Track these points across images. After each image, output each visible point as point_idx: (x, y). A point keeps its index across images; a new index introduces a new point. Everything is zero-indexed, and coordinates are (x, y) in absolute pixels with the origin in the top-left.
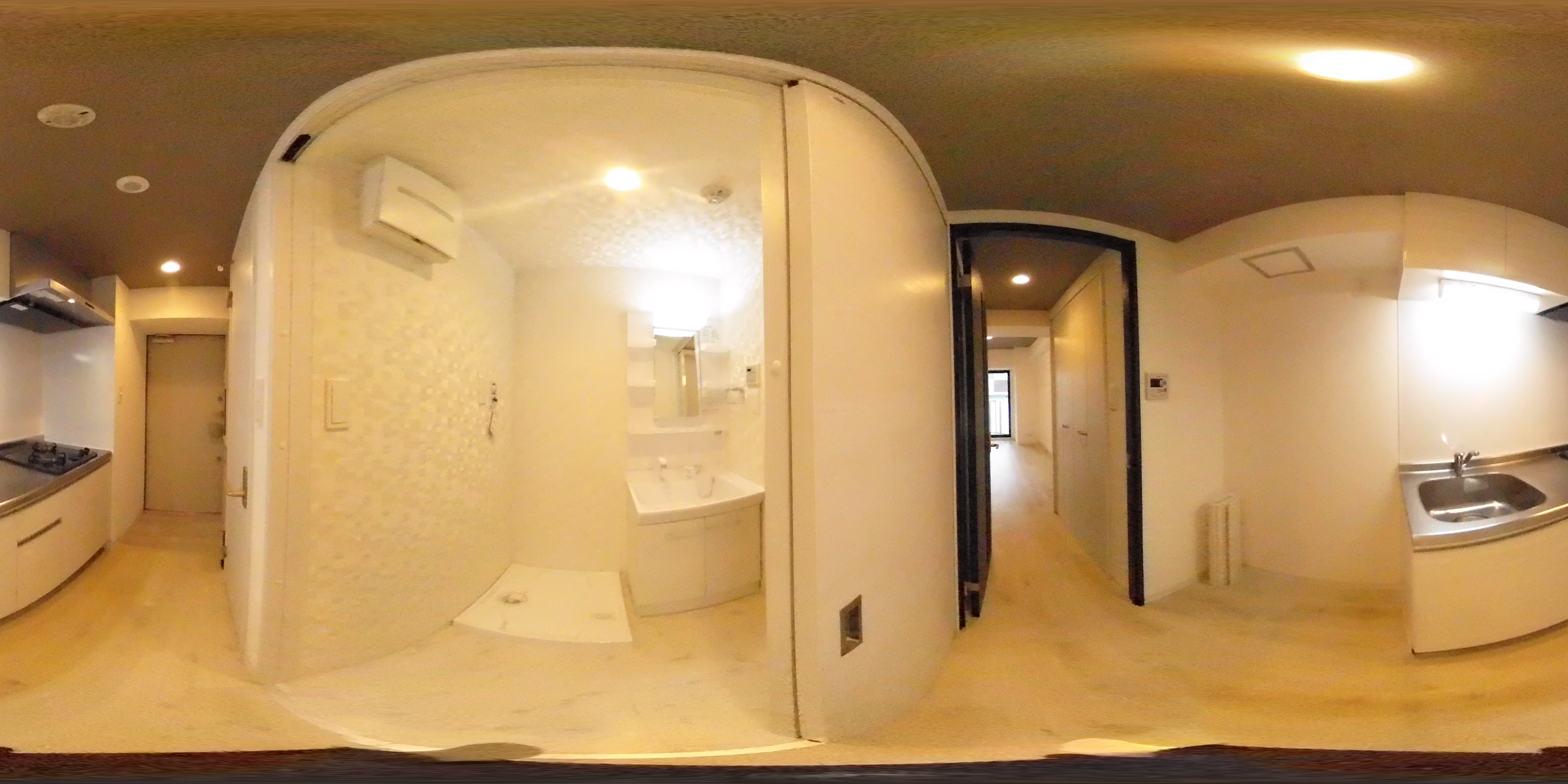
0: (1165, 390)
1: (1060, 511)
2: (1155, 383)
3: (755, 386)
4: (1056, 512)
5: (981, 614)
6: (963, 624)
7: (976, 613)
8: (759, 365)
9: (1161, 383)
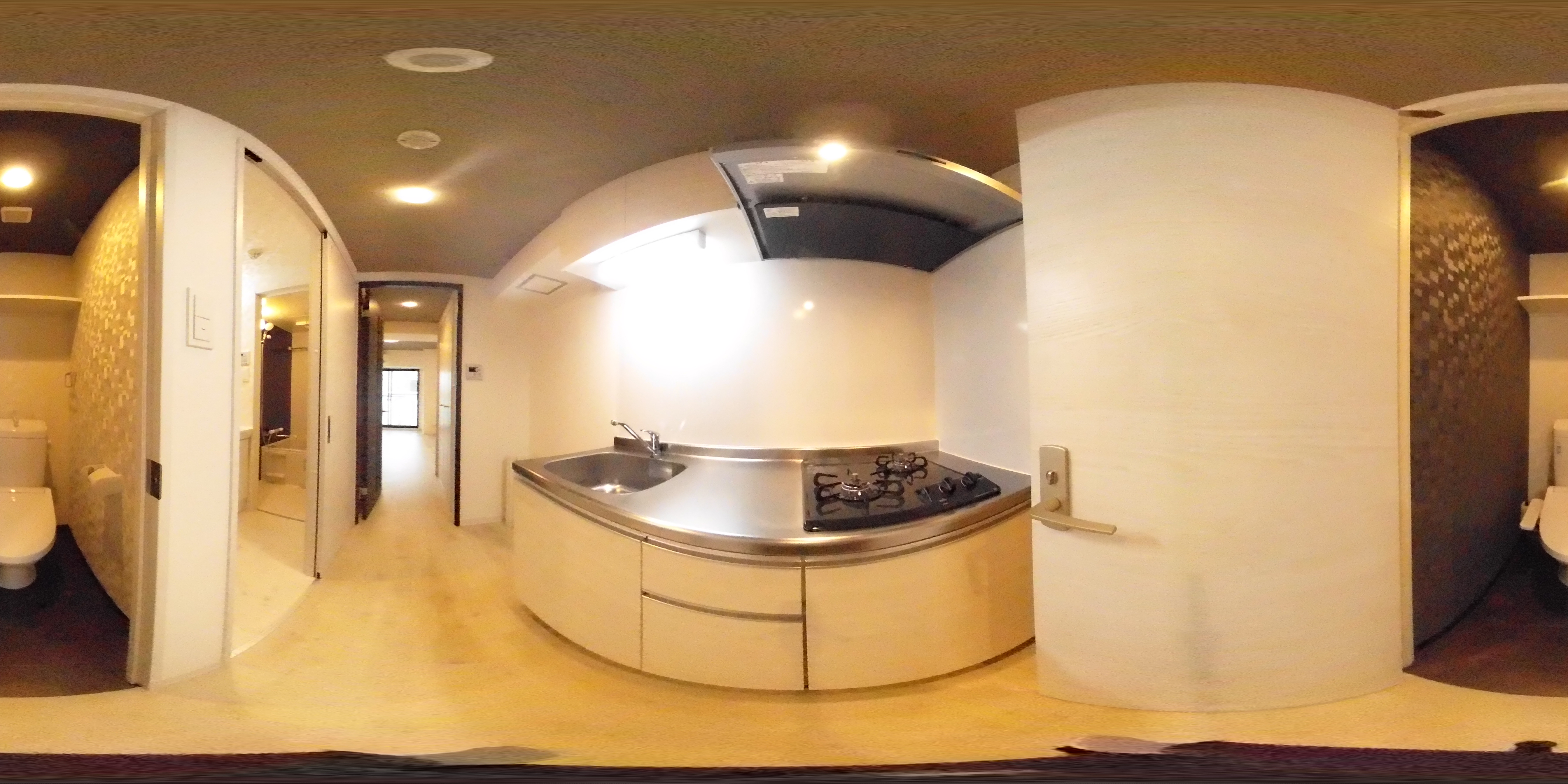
0: (480, 374)
1: (440, 472)
2: (472, 370)
3: (247, 365)
4: (437, 474)
5: (368, 519)
6: (357, 522)
7: (365, 518)
8: (249, 353)
9: (476, 370)
